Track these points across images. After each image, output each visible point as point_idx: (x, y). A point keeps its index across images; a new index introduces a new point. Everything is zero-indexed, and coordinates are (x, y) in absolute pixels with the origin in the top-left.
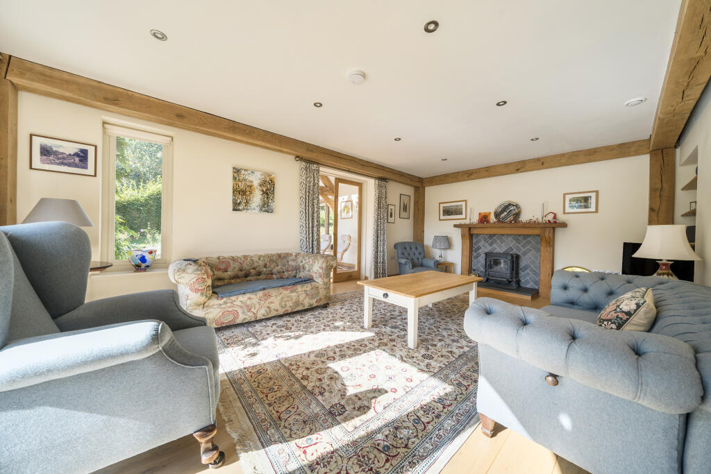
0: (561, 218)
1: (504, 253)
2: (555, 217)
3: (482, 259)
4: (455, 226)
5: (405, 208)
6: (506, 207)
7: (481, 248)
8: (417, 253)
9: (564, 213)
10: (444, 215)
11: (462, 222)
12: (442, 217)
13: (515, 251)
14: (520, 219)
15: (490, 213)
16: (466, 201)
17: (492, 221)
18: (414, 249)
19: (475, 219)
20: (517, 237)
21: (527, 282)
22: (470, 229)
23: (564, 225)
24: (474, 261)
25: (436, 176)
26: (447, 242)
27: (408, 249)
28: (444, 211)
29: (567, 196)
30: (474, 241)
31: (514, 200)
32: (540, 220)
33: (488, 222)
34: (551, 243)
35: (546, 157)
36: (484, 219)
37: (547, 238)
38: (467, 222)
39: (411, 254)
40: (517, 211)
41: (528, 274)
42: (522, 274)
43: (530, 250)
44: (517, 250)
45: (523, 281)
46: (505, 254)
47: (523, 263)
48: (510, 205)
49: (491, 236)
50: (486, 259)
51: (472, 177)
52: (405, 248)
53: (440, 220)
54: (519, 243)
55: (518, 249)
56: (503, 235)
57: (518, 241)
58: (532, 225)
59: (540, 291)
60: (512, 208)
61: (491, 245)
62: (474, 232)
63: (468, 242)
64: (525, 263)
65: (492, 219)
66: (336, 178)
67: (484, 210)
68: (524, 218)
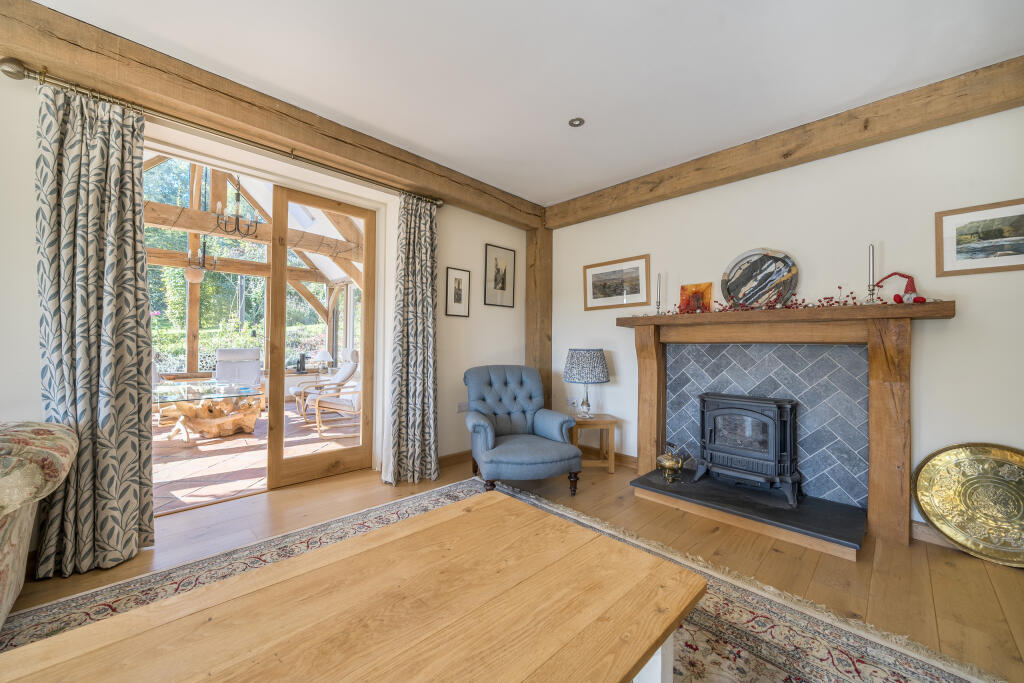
0: (932, 288)
1: (752, 398)
2: (911, 286)
3: (691, 411)
4: (621, 322)
5: (501, 281)
6: (756, 266)
7: (688, 380)
8: (522, 395)
9: (941, 273)
10: (595, 296)
11: (640, 312)
12: (592, 302)
13: (783, 391)
14: (799, 298)
15: (711, 284)
16: (647, 257)
17: (715, 307)
18: (513, 385)
19: (671, 304)
20: (788, 348)
21: (824, 482)
22: (658, 328)
23: (945, 310)
24: (672, 416)
25: (574, 200)
26: (603, 366)
27: (497, 385)
28: (595, 286)
29: (946, 220)
30: (671, 361)
31: (776, 245)
32: (863, 296)
33: (706, 308)
34: (900, 368)
35: (876, 104)
36: (695, 300)
37: (892, 352)
38: (651, 311)
39: (506, 400)
40: (785, 275)
41: (825, 459)
42: (806, 457)
43: (828, 389)
44: (790, 386)
45: (810, 478)
46: (756, 399)
47: (808, 426)
48: (766, 258)
49: (715, 347)
50: (703, 413)
51: (660, 191)
52: (490, 384)
53: (587, 309)
54: (796, 368)
55: (792, 383)
56: (747, 345)
57: (792, 362)
58: (831, 312)
59: (872, 517)
60: (772, 268)
61: (714, 372)
62: (670, 336)
63: (653, 365)
64: (816, 427)
65: (717, 299)
66: (277, 188)
67: (695, 279)
68: (810, 292)
